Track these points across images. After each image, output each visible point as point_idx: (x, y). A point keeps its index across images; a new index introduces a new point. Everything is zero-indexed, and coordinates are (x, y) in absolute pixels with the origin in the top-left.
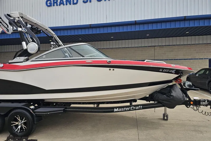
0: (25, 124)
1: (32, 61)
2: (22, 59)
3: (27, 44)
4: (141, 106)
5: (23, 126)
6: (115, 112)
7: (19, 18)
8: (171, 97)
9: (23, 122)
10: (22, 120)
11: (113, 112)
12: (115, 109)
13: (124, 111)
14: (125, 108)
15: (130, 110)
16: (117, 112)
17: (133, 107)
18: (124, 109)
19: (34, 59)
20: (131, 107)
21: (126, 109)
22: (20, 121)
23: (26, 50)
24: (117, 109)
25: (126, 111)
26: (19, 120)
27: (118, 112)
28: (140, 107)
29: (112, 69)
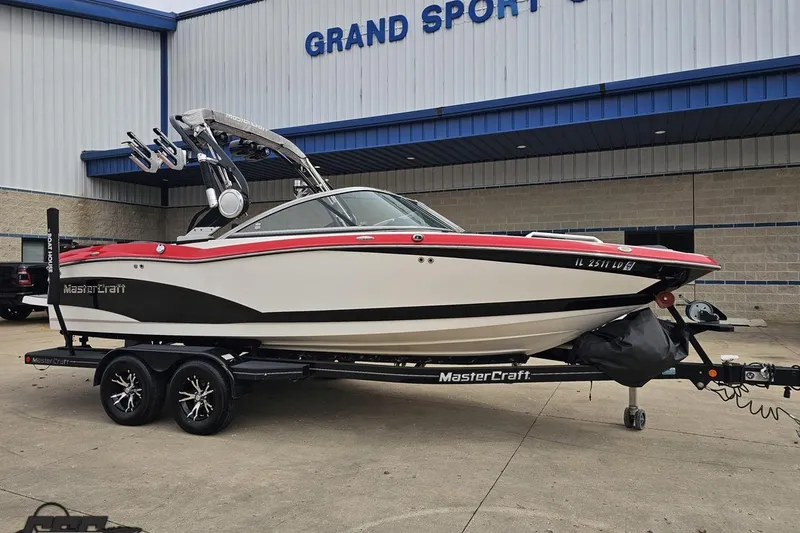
0: (210, 398)
1: (228, 238)
2: (207, 231)
3: (218, 194)
4: (527, 373)
5: (206, 404)
6: (443, 382)
7: (202, 125)
8: (624, 349)
9: (205, 394)
10: (203, 388)
11: (436, 381)
12: (442, 374)
13: (469, 382)
14: (473, 375)
15: (489, 381)
16: (447, 383)
17: (500, 373)
18: (470, 377)
19: (232, 232)
20: (494, 373)
21: (475, 377)
22: (200, 391)
23: (217, 209)
24: (450, 374)
25: (475, 382)
26: (197, 388)
27: (452, 382)
28: (523, 376)
29: (426, 258)
